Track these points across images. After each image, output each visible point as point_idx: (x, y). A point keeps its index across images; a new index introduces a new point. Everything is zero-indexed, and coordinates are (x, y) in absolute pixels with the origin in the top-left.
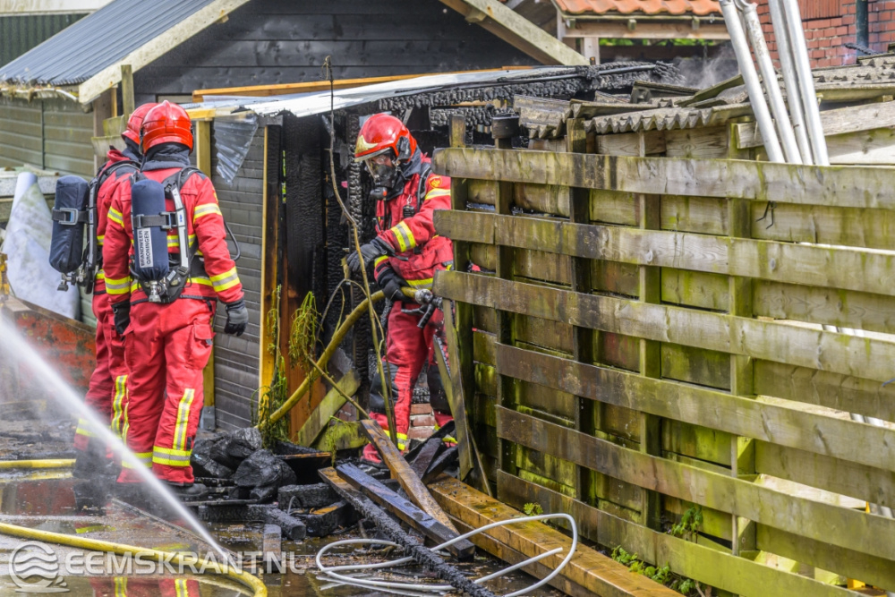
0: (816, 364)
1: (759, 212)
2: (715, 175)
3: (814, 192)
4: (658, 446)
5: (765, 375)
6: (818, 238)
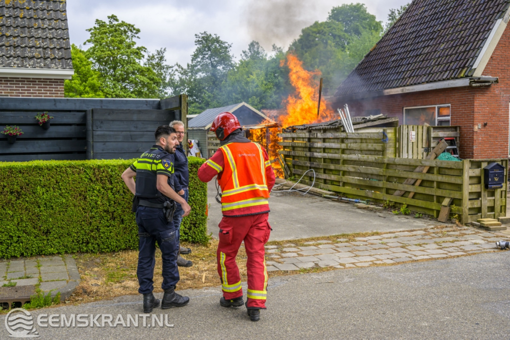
1: (345, 140)
3: (357, 136)
4: (325, 173)
5: (345, 162)
6: (356, 143)
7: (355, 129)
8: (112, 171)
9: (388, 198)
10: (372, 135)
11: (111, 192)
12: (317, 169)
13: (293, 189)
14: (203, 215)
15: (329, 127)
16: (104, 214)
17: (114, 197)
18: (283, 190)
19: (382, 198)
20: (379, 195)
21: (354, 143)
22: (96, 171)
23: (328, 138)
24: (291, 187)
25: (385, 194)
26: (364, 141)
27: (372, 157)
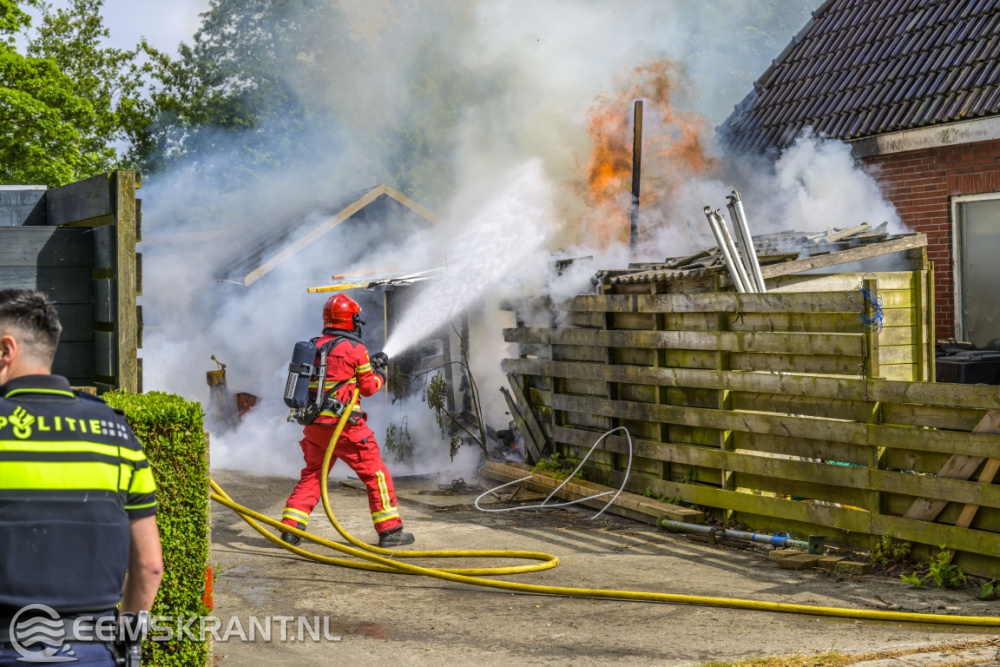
0: (779, 391)
1: (733, 318)
2: (706, 301)
3: (775, 306)
4: (666, 439)
5: (738, 399)
6: (773, 329)
7: (768, 282)
9: (889, 527)
10: (825, 300)
12: (639, 429)
13: (554, 499)
14: (192, 608)
15: (677, 273)
18: (518, 503)
19: (866, 530)
20: (859, 515)
21: (765, 329)
23: (673, 314)
24: (550, 490)
25: (877, 515)
26: (799, 322)
27: (830, 381)
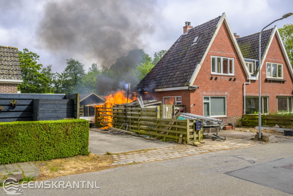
0: (146, 119)
1: (140, 111)
2: (137, 108)
3: (145, 109)
4: (132, 124)
5: (141, 120)
7: (145, 106)
8: (50, 125)
9: (158, 135)
10: (152, 109)
11: (50, 134)
12: (128, 123)
13: (118, 132)
14: (87, 143)
15: (134, 105)
16: (46, 144)
17: (51, 137)
18: (113, 132)
19: (156, 135)
20: (155, 134)
21: (144, 112)
22: (44, 125)
23: (133, 110)
24: (117, 131)
25: (157, 133)
26: (148, 111)
27: (152, 118)
